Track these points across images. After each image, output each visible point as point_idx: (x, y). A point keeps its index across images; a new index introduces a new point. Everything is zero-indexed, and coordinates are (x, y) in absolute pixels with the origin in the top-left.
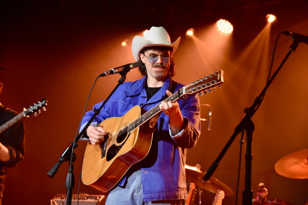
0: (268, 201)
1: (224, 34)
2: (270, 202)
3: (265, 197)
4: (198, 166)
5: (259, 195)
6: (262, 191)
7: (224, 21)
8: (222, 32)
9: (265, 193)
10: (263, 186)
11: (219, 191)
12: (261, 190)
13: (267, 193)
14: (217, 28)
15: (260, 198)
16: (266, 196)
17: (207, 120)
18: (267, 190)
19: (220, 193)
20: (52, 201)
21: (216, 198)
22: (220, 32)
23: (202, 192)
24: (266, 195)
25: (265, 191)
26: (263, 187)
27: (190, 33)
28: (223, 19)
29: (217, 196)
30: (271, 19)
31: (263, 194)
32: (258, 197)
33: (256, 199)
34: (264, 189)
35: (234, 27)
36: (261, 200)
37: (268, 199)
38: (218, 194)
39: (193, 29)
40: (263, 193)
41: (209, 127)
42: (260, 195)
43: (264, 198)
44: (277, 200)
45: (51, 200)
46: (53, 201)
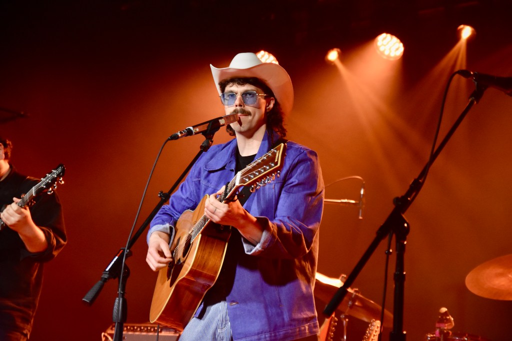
0: (453, 338)
1: (389, 56)
2: (457, 338)
3: (450, 332)
4: (343, 277)
5: (440, 328)
6: (445, 321)
7: (389, 36)
8: (386, 53)
9: (449, 324)
10: (446, 312)
11: (373, 321)
12: (443, 319)
13: (453, 324)
14: (378, 48)
15: (441, 332)
16: (451, 330)
17: (358, 202)
18: (452, 319)
19: (374, 324)
20: (104, 336)
21: (367, 332)
22: (382, 53)
23: (348, 322)
24: (450, 327)
25: (449, 321)
26: (446, 314)
27: (333, 56)
28: (387, 33)
29: (370, 330)
30: (466, 32)
31: (445, 327)
32: (438, 331)
33: (434, 334)
34: (448, 317)
35: (404, 46)
36: (442, 336)
37: (455, 334)
38: (372, 325)
39: (339, 50)
40: (446, 325)
41: (360, 214)
42: (442, 328)
43: (448, 333)
44: (469, 335)
45: (103, 334)
46: (106, 334)
